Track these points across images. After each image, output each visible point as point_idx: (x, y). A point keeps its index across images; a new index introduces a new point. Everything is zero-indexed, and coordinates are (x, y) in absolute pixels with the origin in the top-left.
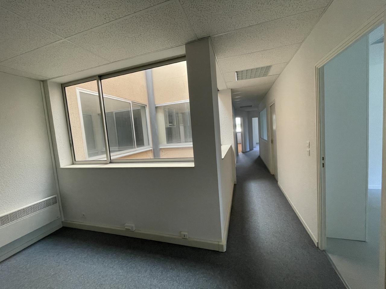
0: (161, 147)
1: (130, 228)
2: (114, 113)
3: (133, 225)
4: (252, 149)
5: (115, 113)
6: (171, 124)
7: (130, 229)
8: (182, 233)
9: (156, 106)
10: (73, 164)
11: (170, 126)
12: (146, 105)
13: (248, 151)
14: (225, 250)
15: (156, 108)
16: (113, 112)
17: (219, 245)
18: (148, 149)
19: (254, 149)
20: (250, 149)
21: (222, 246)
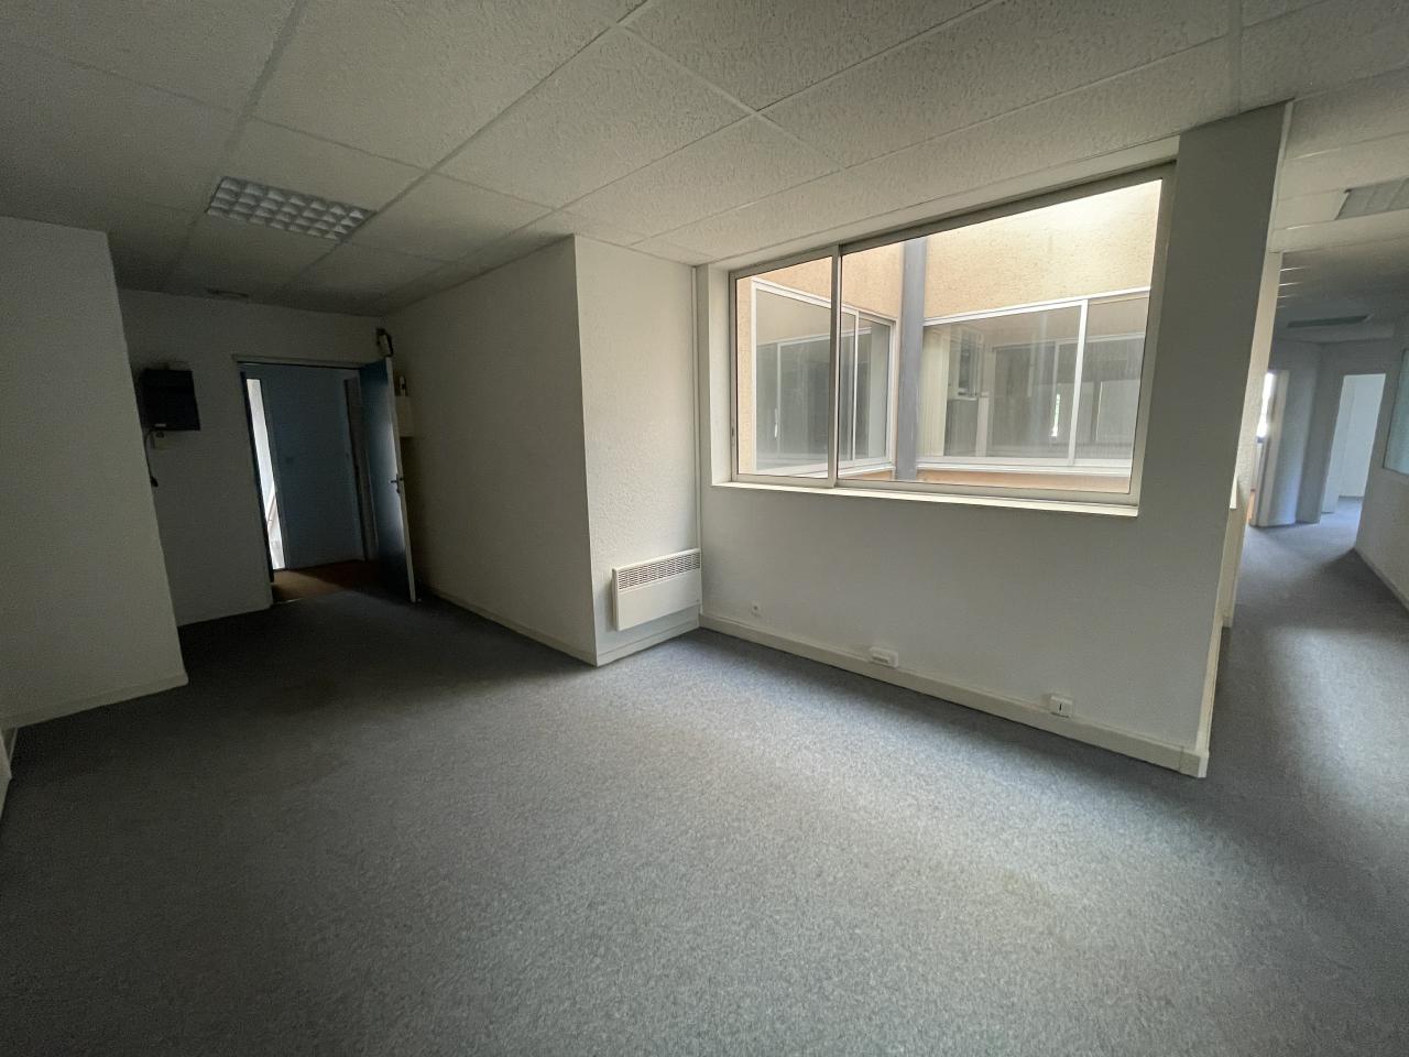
0: (920, 466)
1: (887, 658)
2: (779, 349)
3: (896, 654)
4: (1313, 519)
5: (782, 347)
6: (963, 390)
7: (886, 661)
8: (1053, 698)
9: (927, 324)
10: (731, 481)
11: (960, 394)
12: (894, 322)
13: (1288, 526)
14: (1202, 773)
15: (926, 329)
16: (776, 344)
17: (1182, 753)
18: (882, 468)
19: (1323, 519)
20: (1297, 515)
21: (1197, 760)
